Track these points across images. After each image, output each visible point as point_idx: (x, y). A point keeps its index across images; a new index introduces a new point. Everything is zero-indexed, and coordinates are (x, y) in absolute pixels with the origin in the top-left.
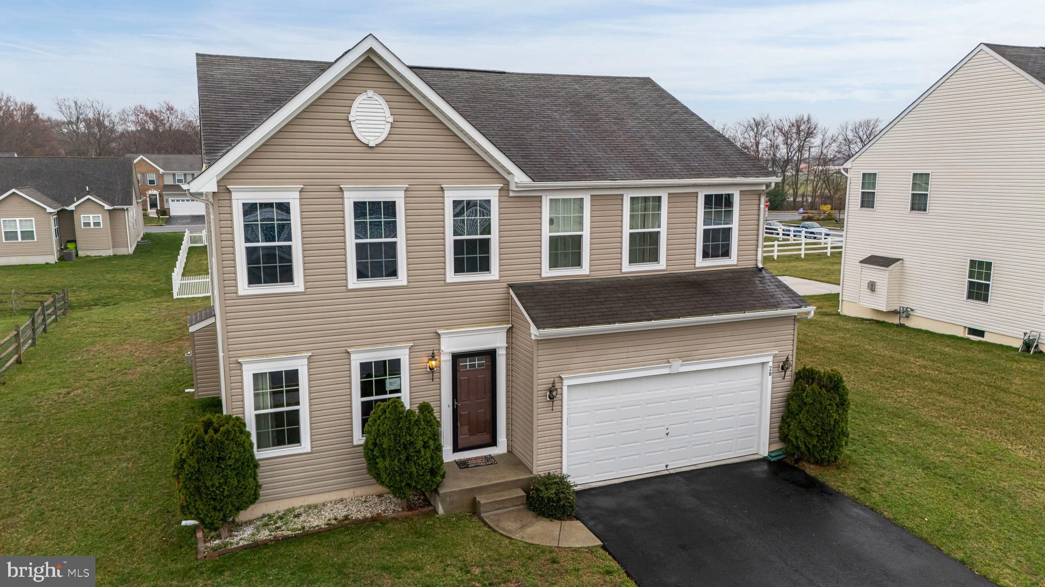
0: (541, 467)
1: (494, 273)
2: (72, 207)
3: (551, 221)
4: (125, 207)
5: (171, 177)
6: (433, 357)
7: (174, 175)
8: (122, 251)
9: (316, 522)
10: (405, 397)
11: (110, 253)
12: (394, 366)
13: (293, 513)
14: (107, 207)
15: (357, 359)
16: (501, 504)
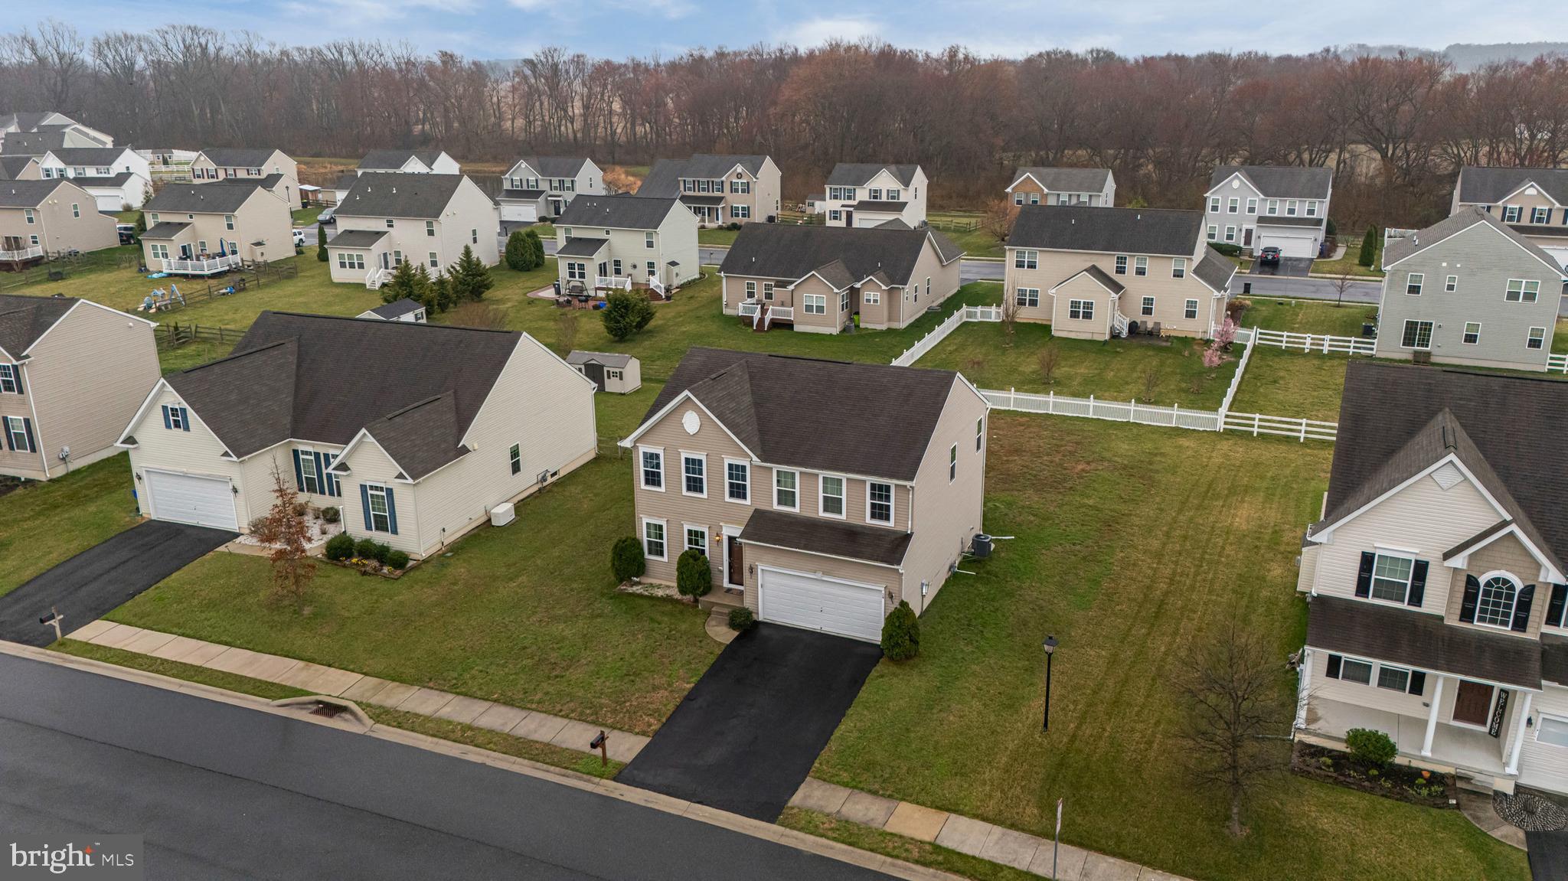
0: (748, 603)
1: (748, 502)
2: (858, 285)
3: (778, 481)
4: (901, 287)
5: (1055, 198)
6: (718, 535)
7: (1059, 195)
8: (895, 325)
9: (660, 593)
10: (707, 548)
11: (884, 327)
12: (702, 535)
13: (659, 587)
14: (884, 287)
15: (686, 528)
16: (721, 614)
